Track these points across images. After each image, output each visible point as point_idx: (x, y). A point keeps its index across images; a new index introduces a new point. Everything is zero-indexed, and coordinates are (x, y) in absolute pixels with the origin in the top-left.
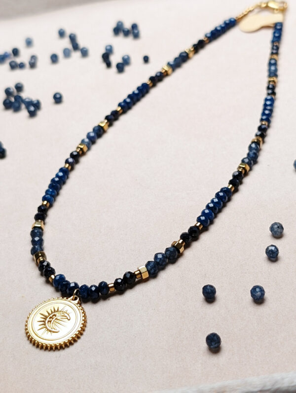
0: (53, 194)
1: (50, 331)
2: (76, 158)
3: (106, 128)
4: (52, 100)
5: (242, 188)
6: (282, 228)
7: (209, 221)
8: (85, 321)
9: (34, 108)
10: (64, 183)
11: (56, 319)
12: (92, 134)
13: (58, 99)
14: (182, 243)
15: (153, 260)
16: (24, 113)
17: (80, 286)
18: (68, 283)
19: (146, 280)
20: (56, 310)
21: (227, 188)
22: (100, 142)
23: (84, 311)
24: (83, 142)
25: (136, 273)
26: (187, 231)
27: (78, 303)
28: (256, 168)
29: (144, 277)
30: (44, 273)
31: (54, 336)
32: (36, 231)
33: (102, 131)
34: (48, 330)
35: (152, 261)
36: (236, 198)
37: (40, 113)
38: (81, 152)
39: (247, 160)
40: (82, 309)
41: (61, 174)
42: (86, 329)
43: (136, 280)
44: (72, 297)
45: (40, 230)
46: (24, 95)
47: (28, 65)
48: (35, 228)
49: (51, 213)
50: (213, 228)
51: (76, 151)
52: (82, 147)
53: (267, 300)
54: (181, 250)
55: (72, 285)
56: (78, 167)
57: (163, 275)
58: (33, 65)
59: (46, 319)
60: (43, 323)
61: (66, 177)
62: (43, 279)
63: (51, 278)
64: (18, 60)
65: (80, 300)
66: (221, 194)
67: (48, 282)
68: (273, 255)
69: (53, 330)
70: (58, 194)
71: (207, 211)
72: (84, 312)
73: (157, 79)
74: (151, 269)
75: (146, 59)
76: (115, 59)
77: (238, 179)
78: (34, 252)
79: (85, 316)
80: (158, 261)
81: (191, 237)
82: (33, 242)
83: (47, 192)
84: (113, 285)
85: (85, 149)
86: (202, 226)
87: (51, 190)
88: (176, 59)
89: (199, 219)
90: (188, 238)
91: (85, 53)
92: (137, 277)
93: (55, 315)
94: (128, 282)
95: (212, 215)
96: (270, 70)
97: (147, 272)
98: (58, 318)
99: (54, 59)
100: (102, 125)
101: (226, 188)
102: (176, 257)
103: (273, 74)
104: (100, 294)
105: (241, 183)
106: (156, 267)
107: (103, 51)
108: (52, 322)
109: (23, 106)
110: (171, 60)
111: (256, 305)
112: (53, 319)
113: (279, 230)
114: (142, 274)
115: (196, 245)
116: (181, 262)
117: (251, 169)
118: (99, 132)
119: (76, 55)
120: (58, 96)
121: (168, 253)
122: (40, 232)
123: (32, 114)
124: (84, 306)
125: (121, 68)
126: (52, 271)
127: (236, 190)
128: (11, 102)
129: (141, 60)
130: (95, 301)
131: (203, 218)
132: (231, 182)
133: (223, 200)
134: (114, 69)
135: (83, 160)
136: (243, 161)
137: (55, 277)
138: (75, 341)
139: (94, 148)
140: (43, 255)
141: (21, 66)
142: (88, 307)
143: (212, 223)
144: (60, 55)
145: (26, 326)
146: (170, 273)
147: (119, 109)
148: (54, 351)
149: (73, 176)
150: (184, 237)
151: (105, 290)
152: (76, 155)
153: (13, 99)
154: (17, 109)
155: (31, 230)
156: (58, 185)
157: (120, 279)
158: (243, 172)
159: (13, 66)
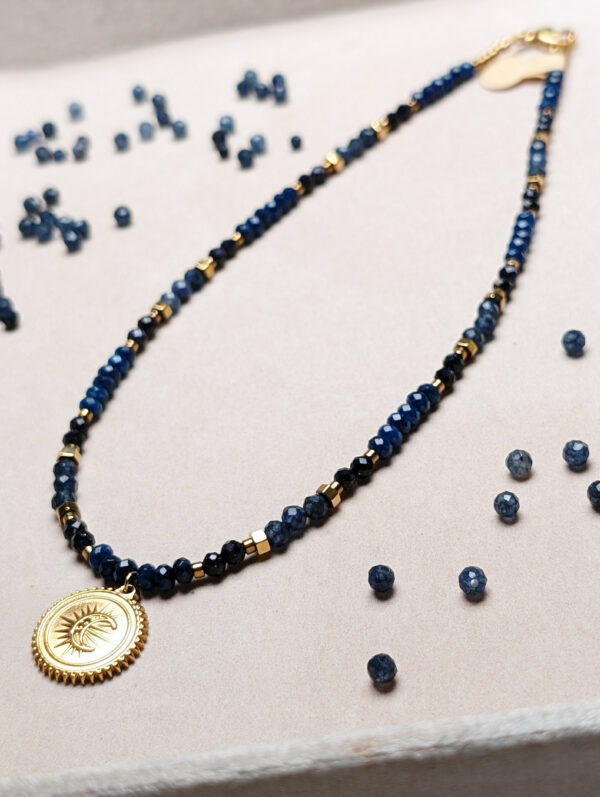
0: (101, 396)
1: (78, 649)
2: (149, 329)
3: (209, 273)
4: (112, 221)
5: (461, 386)
6: (530, 462)
7: (391, 447)
8: (145, 632)
9: (76, 235)
10: (124, 376)
11: (90, 627)
12: (182, 285)
13: (123, 219)
14: (338, 488)
15: (281, 520)
16: (57, 245)
17: (139, 566)
18: (117, 561)
19: (266, 557)
20: (92, 610)
21: (431, 386)
22: (198, 300)
23: (143, 613)
24: (164, 299)
25: (246, 543)
26: (349, 467)
27: (134, 598)
28: (491, 349)
29: (261, 552)
30: (73, 543)
31: (85, 658)
32: (64, 465)
33: (201, 278)
34: (74, 647)
35: (277, 522)
36: (449, 405)
37: (87, 246)
38: (159, 319)
39: (472, 334)
40: (142, 609)
41: (118, 359)
42: (146, 646)
43: (247, 556)
44: (122, 588)
45: (72, 464)
46: (60, 212)
47: (70, 156)
48: (62, 459)
49: (96, 433)
50: (400, 462)
51: (149, 317)
52: (161, 308)
53: (491, 595)
54: (336, 501)
55: (124, 564)
56: (153, 347)
57: (299, 549)
58: (80, 154)
59: (71, 627)
60: (65, 634)
61: (128, 365)
62: (72, 554)
63: (86, 551)
64: (53, 146)
65: (137, 592)
66: (418, 397)
67: (80, 559)
68: (507, 511)
69: (83, 647)
70: (111, 397)
71: (388, 429)
72: (144, 615)
73: (313, 181)
74: (275, 536)
75: (296, 143)
76: (237, 143)
77: (452, 369)
78: (57, 502)
79: (145, 623)
80: (289, 521)
81: (355, 477)
82: (58, 485)
83: (89, 392)
84: (200, 565)
85: (168, 313)
86: (377, 458)
87: (96, 389)
88: (353, 142)
89: (372, 444)
90: (349, 479)
91: (180, 132)
92: (248, 550)
93: (89, 620)
94: (231, 560)
95: (397, 437)
96: (531, 162)
97: (267, 542)
98: (95, 625)
99: (121, 142)
100: (203, 267)
101: (427, 385)
102: (324, 513)
103: (537, 169)
104: (176, 582)
105: (459, 376)
106: (286, 533)
107: (215, 127)
108: (83, 632)
109: (57, 233)
110: (343, 143)
111: (469, 603)
112: (84, 626)
113: (523, 465)
114: (258, 546)
115: (364, 493)
116: (335, 524)
117: (480, 351)
118: (197, 280)
119: (164, 136)
120: (123, 213)
121: (309, 506)
122: (71, 468)
123: (73, 247)
124: (144, 604)
125: (246, 160)
126: (89, 540)
127: (449, 391)
128: (33, 225)
129: (287, 145)
130: (167, 595)
131: (379, 442)
132: (439, 375)
133: (422, 407)
134: (234, 162)
135: (164, 334)
136: (465, 335)
137: (94, 549)
138: (124, 668)
139: (186, 311)
140: (74, 510)
141: (59, 156)
142: (153, 607)
143: (397, 450)
144: (134, 136)
145: (34, 638)
146: (312, 545)
147: (237, 237)
148: (84, 685)
149: (142, 363)
150: (341, 476)
151: (184, 574)
152: (148, 324)
153: (38, 220)
154: (45, 238)
155: (54, 461)
156: (112, 381)
157: (215, 554)
158: (465, 356)
159: (43, 157)
